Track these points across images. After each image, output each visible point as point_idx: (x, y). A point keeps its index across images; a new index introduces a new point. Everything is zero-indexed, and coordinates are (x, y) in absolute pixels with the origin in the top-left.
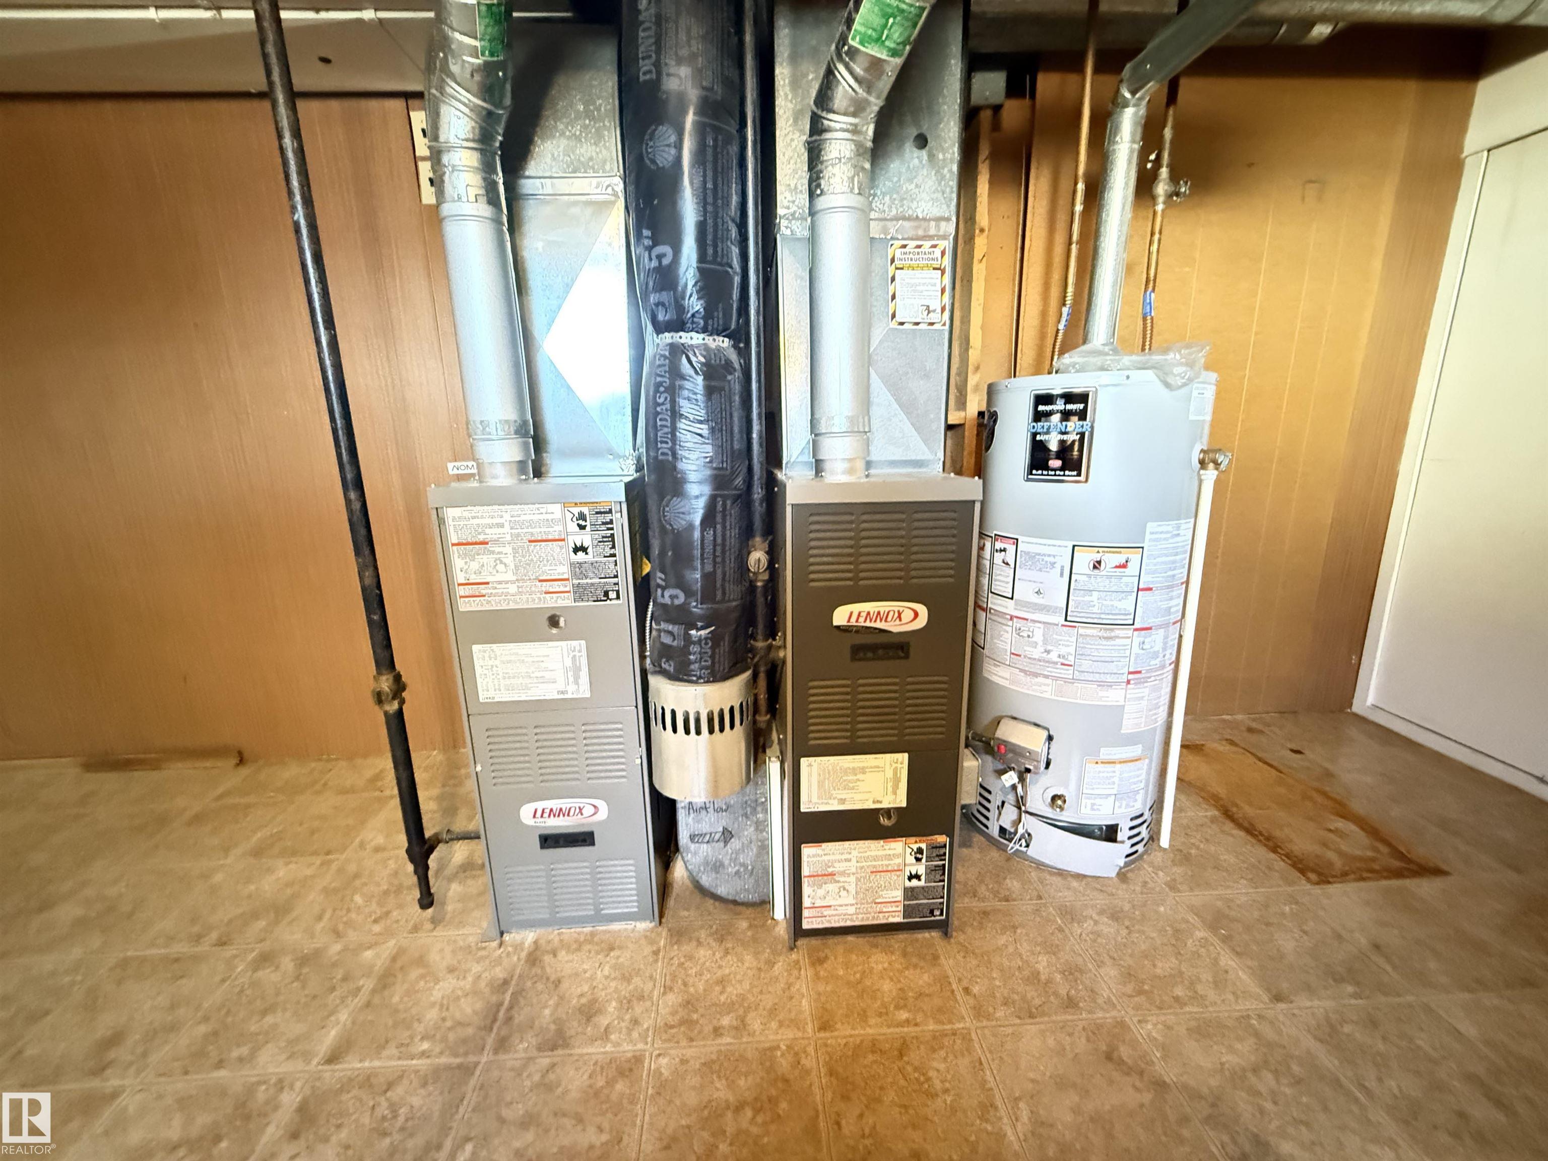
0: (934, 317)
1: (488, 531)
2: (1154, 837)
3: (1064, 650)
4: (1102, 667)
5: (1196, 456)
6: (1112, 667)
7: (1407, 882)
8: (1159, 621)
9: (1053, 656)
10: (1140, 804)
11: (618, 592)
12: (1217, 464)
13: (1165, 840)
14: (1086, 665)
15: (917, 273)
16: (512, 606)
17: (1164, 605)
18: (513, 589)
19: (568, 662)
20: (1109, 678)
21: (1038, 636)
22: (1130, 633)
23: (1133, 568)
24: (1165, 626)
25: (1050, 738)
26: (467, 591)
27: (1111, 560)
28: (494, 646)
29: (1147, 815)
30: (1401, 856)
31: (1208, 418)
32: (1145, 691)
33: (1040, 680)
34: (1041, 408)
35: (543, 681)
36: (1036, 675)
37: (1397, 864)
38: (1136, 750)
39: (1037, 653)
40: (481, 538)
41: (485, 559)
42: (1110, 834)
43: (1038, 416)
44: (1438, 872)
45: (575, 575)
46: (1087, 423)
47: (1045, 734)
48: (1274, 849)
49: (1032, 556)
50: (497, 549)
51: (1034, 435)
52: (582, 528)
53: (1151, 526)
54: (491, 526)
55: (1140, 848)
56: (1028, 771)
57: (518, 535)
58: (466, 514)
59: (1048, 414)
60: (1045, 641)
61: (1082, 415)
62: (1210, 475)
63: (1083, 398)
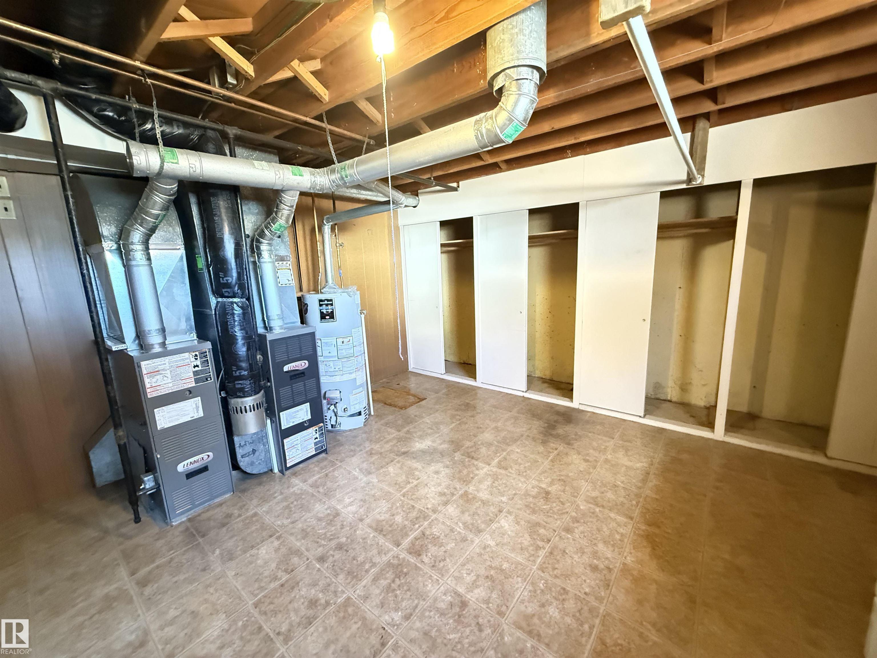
0: (290, 282)
1: (159, 367)
2: (370, 412)
3: (339, 367)
4: (349, 369)
5: (359, 311)
6: (351, 368)
7: (420, 403)
8: (360, 353)
9: (337, 369)
10: (365, 404)
11: (211, 378)
12: (364, 314)
13: (372, 413)
14: (345, 369)
15: (284, 270)
16: (170, 391)
17: (360, 349)
18: (171, 385)
19: (194, 406)
20: (351, 371)
21: (332, 365)
22: (353, 358)
23: (351, 342)
24: (361, 355)
25: (340, 392)
26: (152, 389)
27: (346, 340)
28: (163, 408)
29: (367, 407)
30: (419, 398)
31: (360, 302)
32: (360, 373)
33: (334, 377)
34: (321, 303)
35: (185, 415)
36: (333, 376)
37: (418, 400)
38: (361, 389)
39: (332, 370)
40: (157, 369)
41: (158, 377)
42: (360, 414)
43: (321, 305)
44: (425, 399)
45: (195, 375)
46: (334, 306)
47: (339, 391)
48: (396, 407)
49: (326, 343)
50: (163, 373)
51: (320, 310)
52: (196, 359)
53: (353, 330)
54: (160, 365)
55: (367, 416)
56: (337, 403)
57: (172, 366)
58: (151, 363)
59: (322, 305)
60: (334, 366)
61: (332, 305)
62: (363, 316)
63: (331, 300)
